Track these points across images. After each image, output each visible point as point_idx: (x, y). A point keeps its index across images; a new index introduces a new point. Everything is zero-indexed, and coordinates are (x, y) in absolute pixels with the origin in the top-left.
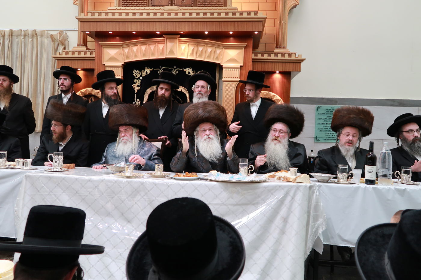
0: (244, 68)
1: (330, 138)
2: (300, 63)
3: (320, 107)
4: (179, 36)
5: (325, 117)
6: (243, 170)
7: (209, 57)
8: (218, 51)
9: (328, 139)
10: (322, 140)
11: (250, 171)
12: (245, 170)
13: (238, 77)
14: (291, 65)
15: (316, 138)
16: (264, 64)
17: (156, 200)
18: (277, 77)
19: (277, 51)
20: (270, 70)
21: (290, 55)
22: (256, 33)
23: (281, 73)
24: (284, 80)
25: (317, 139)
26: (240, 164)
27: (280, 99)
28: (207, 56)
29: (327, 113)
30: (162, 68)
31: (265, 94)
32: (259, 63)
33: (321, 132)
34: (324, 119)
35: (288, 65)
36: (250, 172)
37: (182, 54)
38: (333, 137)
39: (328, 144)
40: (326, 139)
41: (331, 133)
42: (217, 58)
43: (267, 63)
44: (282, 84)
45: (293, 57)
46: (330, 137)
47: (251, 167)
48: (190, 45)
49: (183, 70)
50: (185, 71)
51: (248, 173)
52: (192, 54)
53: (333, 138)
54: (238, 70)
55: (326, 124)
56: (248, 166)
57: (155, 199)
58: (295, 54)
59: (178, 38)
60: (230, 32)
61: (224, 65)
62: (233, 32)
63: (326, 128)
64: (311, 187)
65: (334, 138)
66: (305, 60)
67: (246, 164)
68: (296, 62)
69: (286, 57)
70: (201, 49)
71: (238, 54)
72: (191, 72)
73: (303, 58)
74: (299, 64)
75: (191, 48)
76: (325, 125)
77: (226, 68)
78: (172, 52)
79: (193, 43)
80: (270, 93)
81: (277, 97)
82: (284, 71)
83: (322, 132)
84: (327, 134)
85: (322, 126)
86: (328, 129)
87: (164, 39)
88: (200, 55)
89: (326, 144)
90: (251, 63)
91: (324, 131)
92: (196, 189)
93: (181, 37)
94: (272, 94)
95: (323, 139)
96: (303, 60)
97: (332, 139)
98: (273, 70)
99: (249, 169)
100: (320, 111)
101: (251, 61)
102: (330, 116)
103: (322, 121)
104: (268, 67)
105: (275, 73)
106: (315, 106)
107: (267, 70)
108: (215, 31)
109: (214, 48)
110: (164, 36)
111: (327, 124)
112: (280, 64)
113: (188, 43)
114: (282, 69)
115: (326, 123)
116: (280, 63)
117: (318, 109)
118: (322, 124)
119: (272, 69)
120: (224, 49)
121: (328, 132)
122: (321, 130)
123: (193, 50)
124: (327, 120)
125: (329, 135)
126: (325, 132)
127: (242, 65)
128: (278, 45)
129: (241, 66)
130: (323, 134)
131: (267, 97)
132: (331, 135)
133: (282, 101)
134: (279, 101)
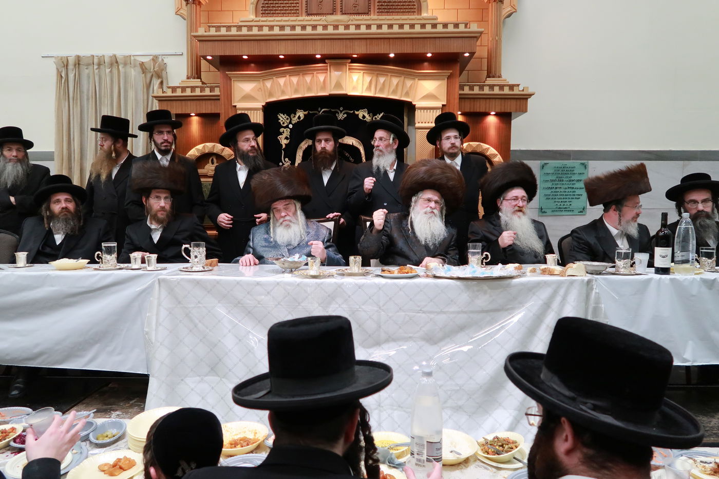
0: (447, 107)
1: (561, 208)
2: (527, 99)
3: (546, 164)
4: (350, 61)
5: (554, 178)
10: (549, 212)
15: (542, 209)
16: (474, 102)
18: (492, 120)
19: (489, 81)
20: (483, 110)
21: (512, 87)
23: (497, 115)
25: (543, 211)
29: (556, 172)
31: (474, 146)
34: (552, 181)
35: (509, 102)
37: (354, 88)
38: (565, 207)
39: (558, 217)
40: (556, 210)
41: (562, 202)
42: (407, 94)
43: (478, 100)
44: (499, 131)
45: (515, 92)
48: (365, 75)
49: (354, 112)
52: (369, 88)
53: (564, 208)
59: (348, 64)
60: (427, 53)
61: (418, 104)
63: (555, 194)
65: (566, 208)
68: (520, 99)
69: (496, 91)
70: (382, 80)
71: (439, 86)
72: (366, 115)
74: (525, 100)
75: (368, 78)
76: (553, 190)
77: (421, 109)
78: (338, 85)
79: (370, 72)
80: (482, 144)
81: (491, 151)
83: (550, 201)
84: (556, 203)
85: (548, 192)
86: (557, 195)
87: (327, 67)
88: (381, 90)
89: (555, 217)
90: (457, 101)
94: (485, 146)
95: (551, 210)
96: (530, 95)
97: (564, 210)
98: (487, 111)
100: (547, 170)
101: (457, 97)
102: (560, 177)
103: (549, 185)
104: (480, 106)
105: (489, 114)
106: (539, 163)
107: (478, 111)
109: (402, 78)
110: (326, 61)
111: (556, 188)
112: (498, 102)
113: (362, 72)
115: (555, 186)
117: (543, 166)
118: (549, 188)
119: (486, 108)
120: (417, 80)
121: (558, 200)
122: (548, 197)
123: (370, 82)
124: (556, 182)
125: (559, 204)
126: (554, 201)
127: (445, 103)
128: (490, 73)
129: (443, 105)
130: (551, 204)
131: (478, 151)
132: (562, 204)
133: (499, 156)
134: (495, 156)
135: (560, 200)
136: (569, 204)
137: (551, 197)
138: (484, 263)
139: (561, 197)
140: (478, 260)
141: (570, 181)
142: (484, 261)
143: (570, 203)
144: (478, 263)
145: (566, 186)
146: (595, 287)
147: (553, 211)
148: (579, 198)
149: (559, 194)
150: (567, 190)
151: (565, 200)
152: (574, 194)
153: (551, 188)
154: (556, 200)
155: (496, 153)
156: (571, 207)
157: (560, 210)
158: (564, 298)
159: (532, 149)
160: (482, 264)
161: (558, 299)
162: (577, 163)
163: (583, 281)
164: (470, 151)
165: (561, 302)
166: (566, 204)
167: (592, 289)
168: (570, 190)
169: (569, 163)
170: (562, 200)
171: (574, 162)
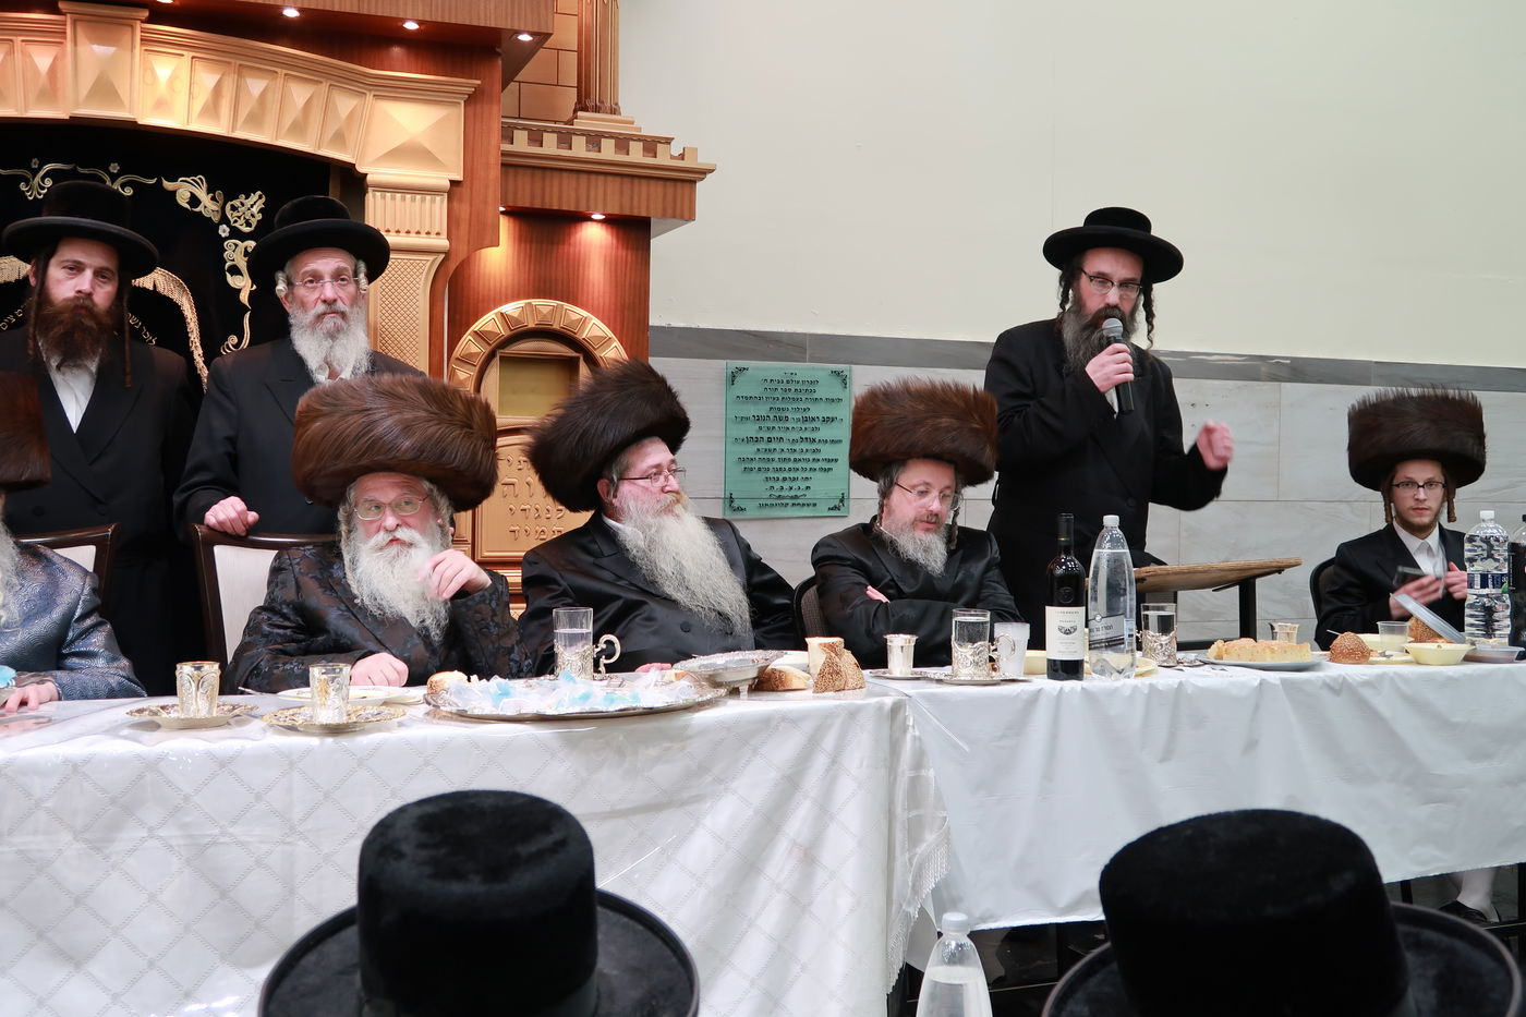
0: (465, 190)
1: (784, 498)
2: (694, 182)
3: (741, 370)
4: (145, 14)
5: (762, 410)
6: (572, 656)
7: (298, 128)
8: (345, 104)
9: (774, 502)
10: (754, 509)
11: (603, 661)
12: (584, 657)
13: (438, 234)
14: (657, 190)
15: (731, 500)
16: (544, 179)
17: (226, 839)
18: (594, 236)
19: (586, 121)
20: (568, 205)
21: (651, 145)
22: (525, 38)
23: (611, 221)
24: (622, 253)
25: (735, 505)
26: (560, 631)
27: (611, 334)
28: (287, 123)
29: (769, 394)
30: (48, 167)
31: (545, 310)
32: (520, 171)
33: (747, 477)
34: (758, 418)
35: (643, 188)
36: (602, 668)
37: (161, 105)
38: (792, 493)
39: (776, 522)
40: (769, 502)
41: (785, 479)
42: (339, 139)
43: (556, 174)
44: (615, 268)
45: (662, 159)
46: (783, 493)
47: (609, 643)
48: (199, 65)
49: (159, 183)
50: (174, 193)
51: (596, 670)
52: (212, 108)
53: (792, 498)
54: (442, 201)
55: (765, 439)
56: (596, 641)
57: (223, 834)
58: (668, 141)
59: (138, 25)
60: (404, 20)
61: (375, 172)
62: (420, 22)
63: (766, 456)
65: (796, 497)
66: (713, 171)
67: (584, 631)
68: (675, 180)
69: (636, 154)
70: (256, 86)
71: (439, 124)
72: (202, 194)
73: (702, 161)
74: (687, 185)
75: (208, 78)
76: (762, 446)
77: (385, 188)
78: (104, 88)
79: (217, 57)
80: (567, 306)
81: (594, 328)
82: (627, 212)
83: (754, 476)
84: (771, 484)
85: (749, 450)
86: (773, 460)
87: (64, 24)
88: (255, 119)
90: (495, 172)
91: (759, 469)
92: (427, 764)
93: (150, 20)
94: (577, 313)
95: (757, 503)
96: (704, 173)
97: (790, 502)
98: (582, 208)
99: (599, 655)
100: (744, 387)
101: (495, 160)
102: (779, 409)
103: (751, 430)
104: (560, 192)
105: (588, 218)
106: (720, 367)
107: (555, 207)
108: (336, 9)
109: (324, 87)
110: (61, 5)
111: (770, 440)
112: (613, 185)
113: (188, 54)
114: (621, 206)
115: (766, 435)
116: (610, 178)
117: (733, 377)
118: (750, 440)
119: (577, 202)
120: (370, 97)
121: (776, 475)
122: (747, 466)
123: (217, 91)
124: (770, 425)
125: (777, 485)
126: (763, 476)
127: (459, 177)
128: (588, 96)
129: (453, 183)
130: (756, 485)
131: (556, 326)
132: (786, 485)
133: (616, 343)
134: (606, 341)
135: (781, 476)
136: (803, 485)
137: (755, 465)
139: (782, 465)
141: (806, 420)
143: (807, 484)
145: (796, 435)
147: (761, 506)
148: (830, 469)
149: (776, 456)
150: (797, 447)
151: (792, 475)
152: (816, 456)
153: (757, 440)
154: (771, 475)
155: (609, 333)
156: (809, 494)
157: (779, 501)
162: (823, 369)
163: (881, 707)
164: (531, 325)
166: (795, 485)
167: (905, 728)
168: (805, 446)
169: (803, 370)
170: (786, 475)
171: (813, 369)
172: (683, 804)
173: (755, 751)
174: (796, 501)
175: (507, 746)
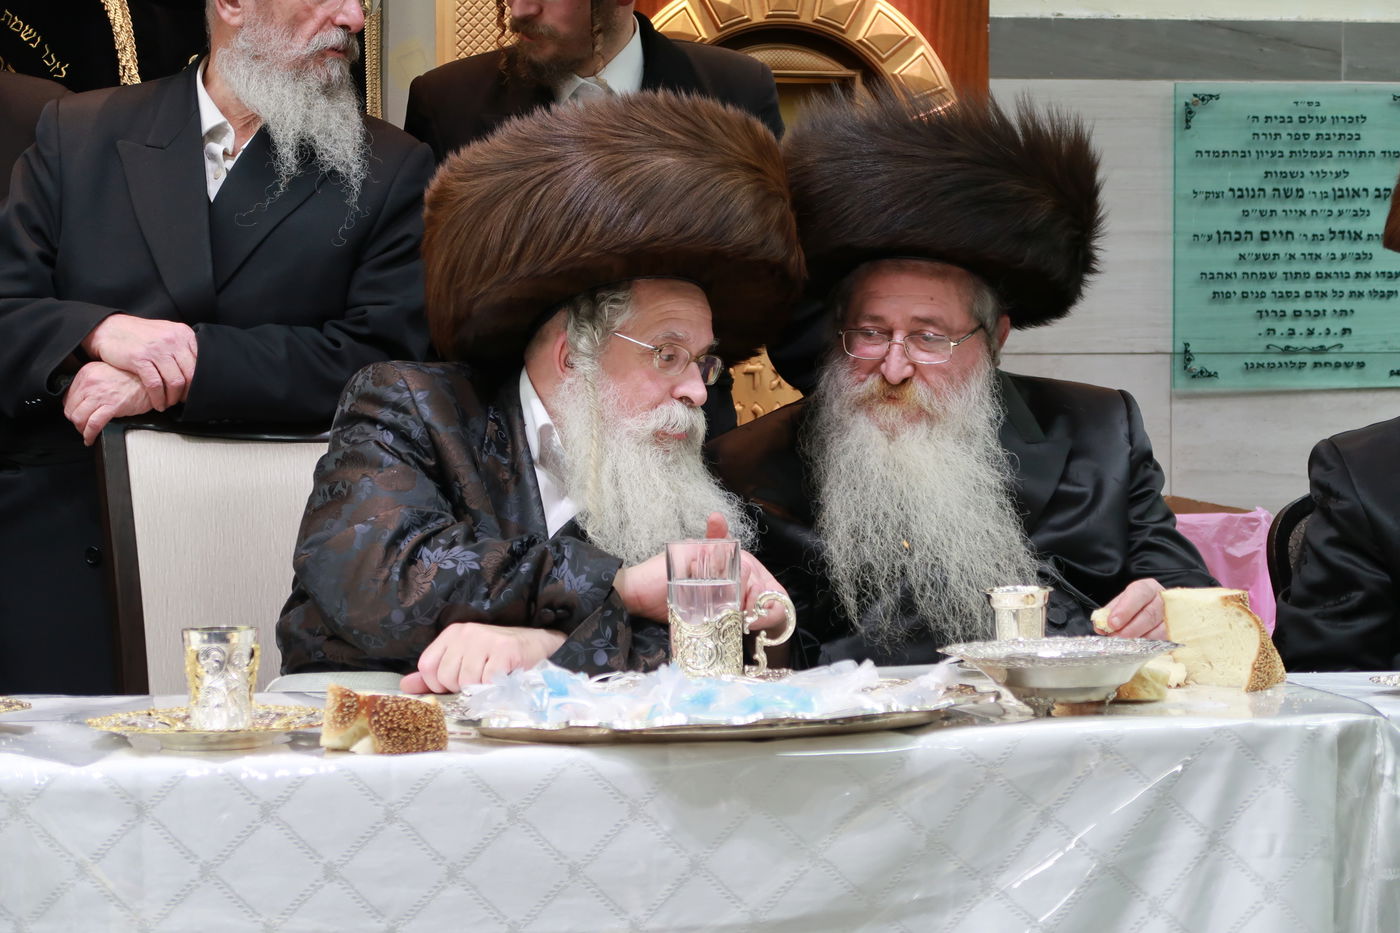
1: (1296, 351)
3: (1205, 99)
5: (1250, 177)
9: (1276, 359)
10: (1229, 374)
15: (1187, 355)
25: (1195, 365)
29: (1263, 145)
33: (1219, 310)
34: (1240, 194)
38: (1314, 342)
39: (1281, 401)
40: (1265, 360)
41: (1297, 314)
46: (1294, 343)
53: (1313, 351)
55: (1256, 235)
63: (1258, 269)
64: (1349, 742)
65: (1322, 350)
76: (1251, 248)
83: (1233, 308)
84: (1268, 323)
85: (1224, 258)
86: (1272, 276)
89: (1265, 403)
91: (1245, 295)
92: (390, 817)
95: (1240, 362)
97: (1310, 359)
100: (1211, 134)
102: (1284, 175)
103: (1227, 217)
106: (1162, 93)
111: (1265, 237)
115: (1256, 227)
117: (1189, 113)
118: (1224, 237)
121: (1279, 306)
122: (1218, 288)
124: (1265, 205)
125: (1282, 327)
126: (1251, 307)
130: (1240, 327)
131: (805, 19)
132: (1301, 326)
133: (924, 48)
134: (904, 45)
135: (1289, 307)
136: (1337, 325)
137: (1236, 287)
138: (760, 656)
139: (1292, 287)
140: (719, 633)
141: (1339, 195)
142: (763, 640)
143: (1346, 323)
144: (718, 655)
145: (1320, 226)
146: (1388, 771)
147: (1249, 368)
148: (1391, 294)
149: (1280, 268)
150: (1323, 249)
151: (1314, 305)
152: (1363, 268)
153: (1239, 238)
154: (1268, 305)
155: (911, 30)
156: (1349, 344)
157: (1288, 358)
158: (1216, 839)
159: (1127, 14)
160: (749, 659)
161: (1183, 843)
162: (1376, 93)
163: (1314, 736)
164: (758, 18)
165: (1201, 859)
166: (1320, 325)
167: (1371, 782)
168: (1339, 247)
169: (1333, 95)
170: (1301, 305)
171: (1356, 92)
172: (899, 914)
173: (1045, 817)
174: (1321, 358)
175: (542, 790)
